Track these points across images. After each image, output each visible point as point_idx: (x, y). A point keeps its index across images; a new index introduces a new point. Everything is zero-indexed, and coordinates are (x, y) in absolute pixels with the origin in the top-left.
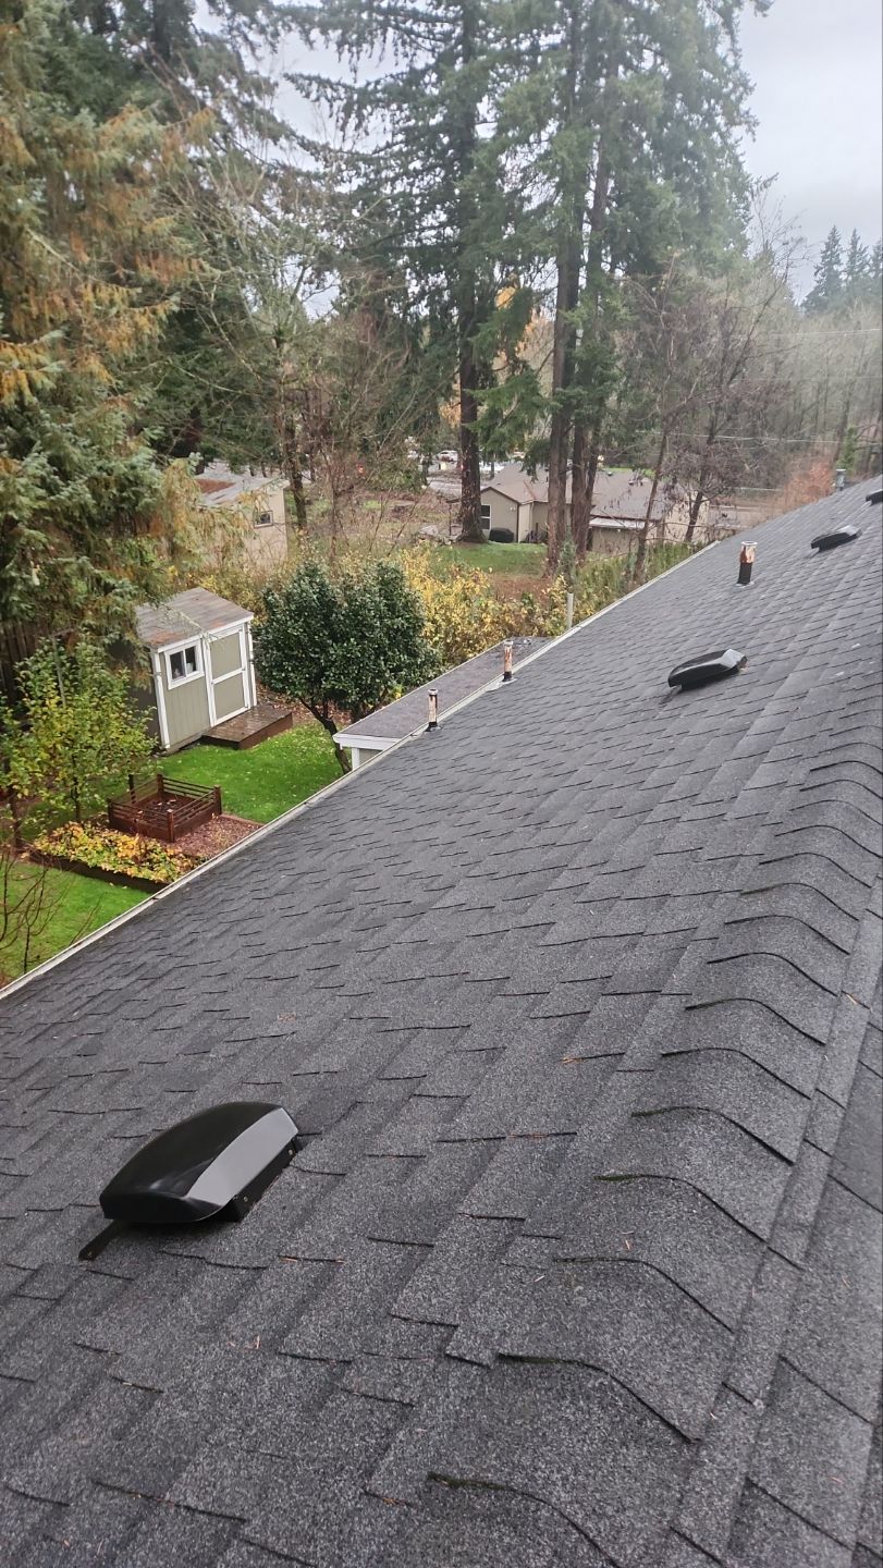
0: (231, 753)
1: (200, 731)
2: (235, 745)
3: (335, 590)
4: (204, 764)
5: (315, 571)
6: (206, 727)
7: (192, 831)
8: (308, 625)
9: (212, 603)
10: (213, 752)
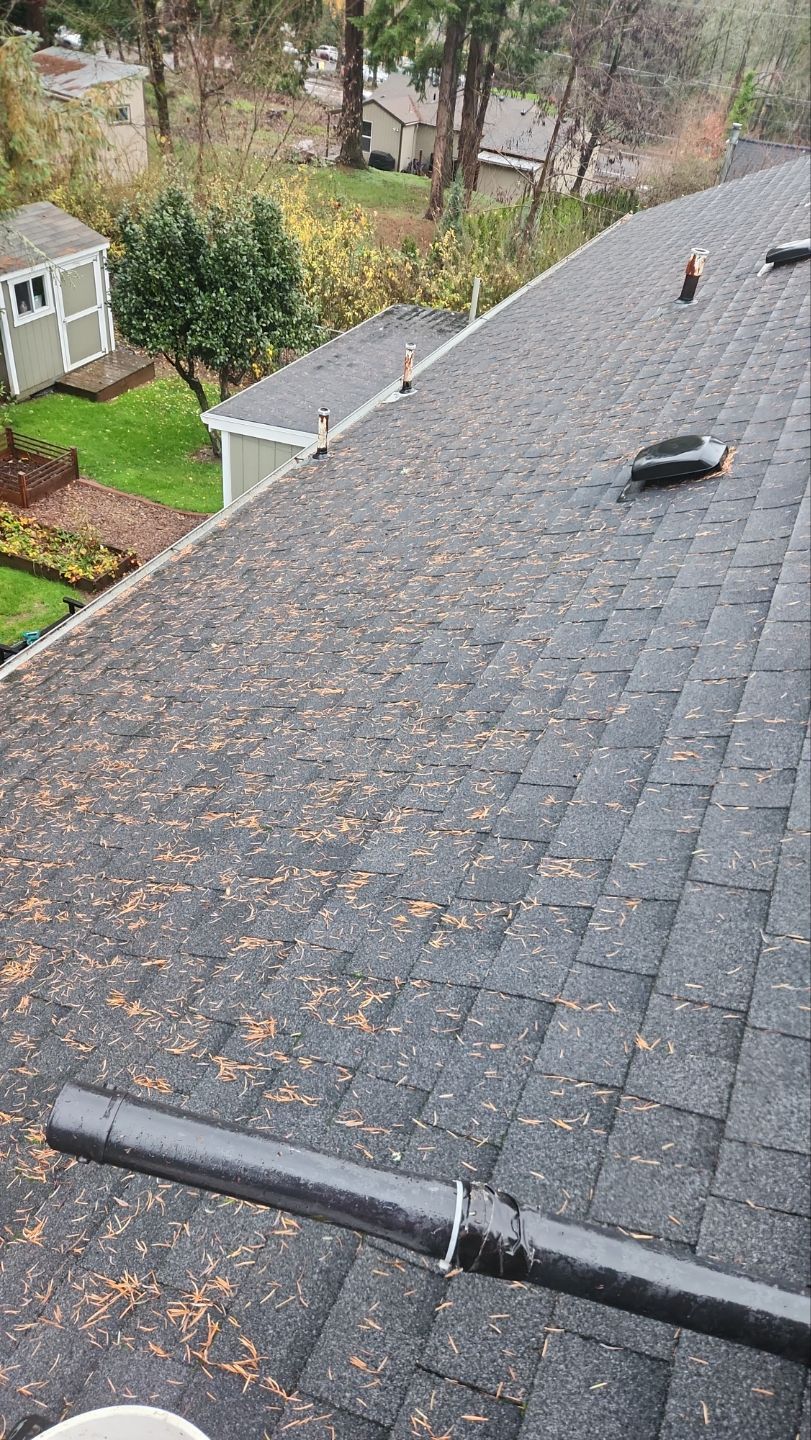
0: (89, 405)
1: (53, 376)
2: (92, 397)
3: (202, 225)
4: (59, 417)
5: (180, 199)
6: (59, 373)
7: (46, 495)
8: (172, 266)
9: (60, 223)
10: (66, 403)
